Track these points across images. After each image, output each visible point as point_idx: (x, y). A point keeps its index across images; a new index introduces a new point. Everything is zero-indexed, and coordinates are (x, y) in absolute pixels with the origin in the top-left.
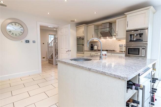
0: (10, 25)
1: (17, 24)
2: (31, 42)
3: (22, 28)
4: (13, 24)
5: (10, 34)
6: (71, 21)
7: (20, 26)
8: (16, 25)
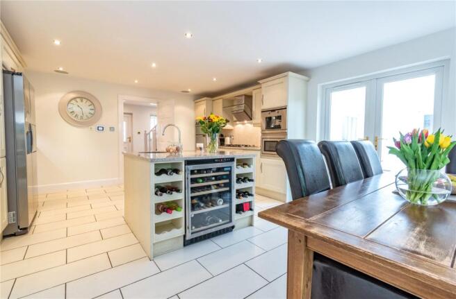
0: (73, 102)
1: (84, 100)
2: (107, 129)
3: (92, 107)
4: (78, 100)
5: (73, 117)
6: (183, 92)
7: (89, 103)
8: (82, 101)
